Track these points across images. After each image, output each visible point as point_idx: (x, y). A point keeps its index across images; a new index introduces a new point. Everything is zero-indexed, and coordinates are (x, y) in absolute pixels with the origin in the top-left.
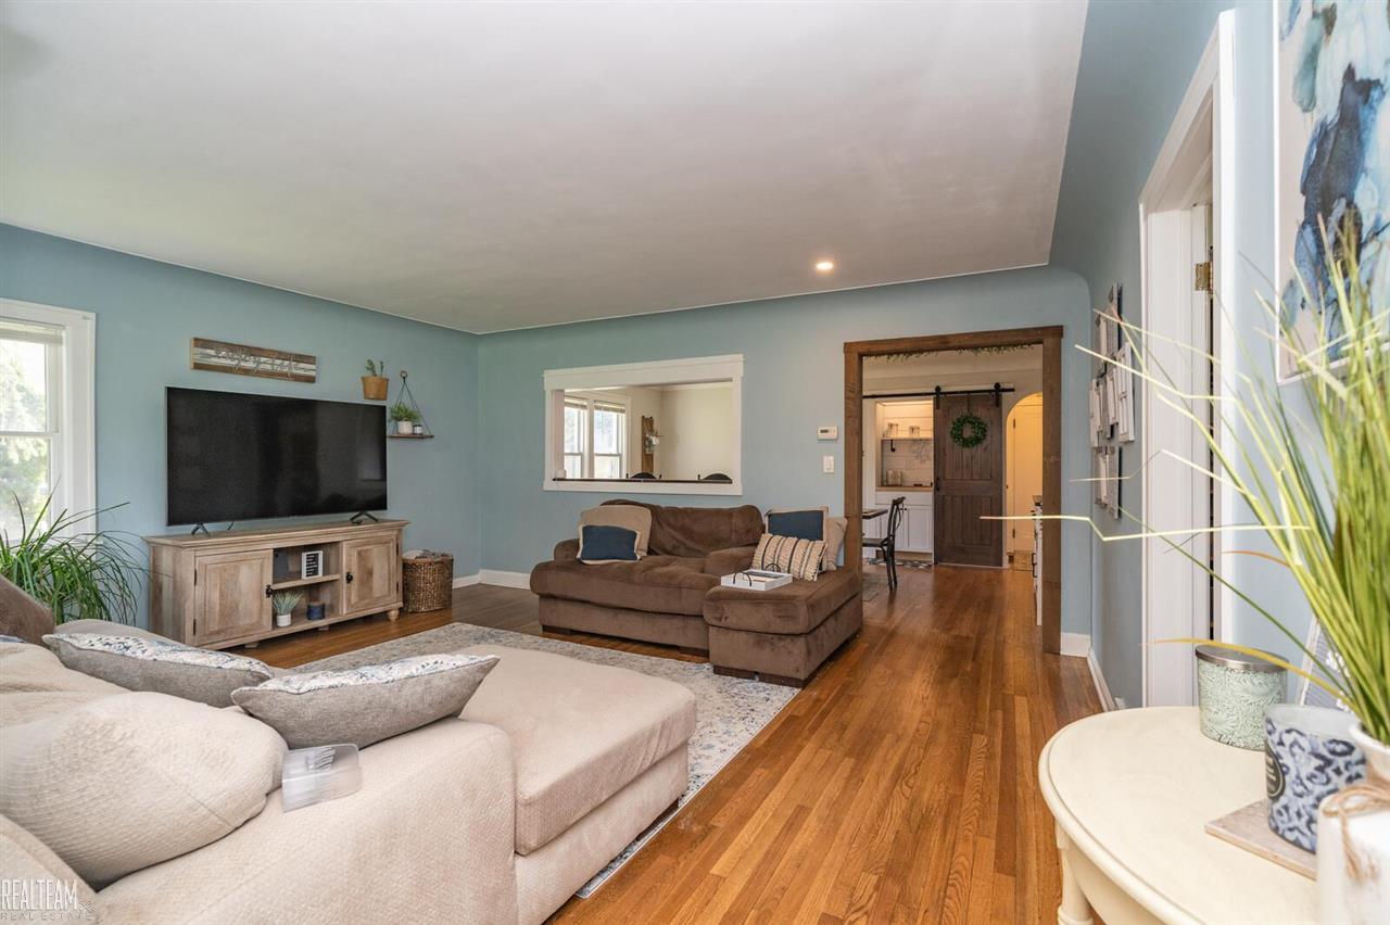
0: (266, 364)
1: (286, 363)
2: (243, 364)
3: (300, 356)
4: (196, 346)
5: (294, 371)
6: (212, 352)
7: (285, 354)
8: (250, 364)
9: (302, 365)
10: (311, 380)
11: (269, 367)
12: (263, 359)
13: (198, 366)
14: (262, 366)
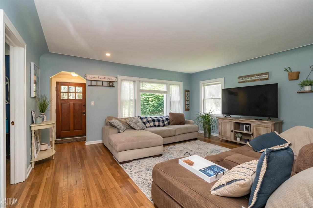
0: (253, 78)
1: (259, 76)
2: (248, 80)
3: (263, 73)
4: (238, 78)
5: (261, 78)
6: (241, 79)
7: (258, 74)
8: (249, 79)
9: (263, 76)
10: (267, 79)
11: (254, 79)
12: (252, 77)
13: (239, 83)
14: (252, 79)
